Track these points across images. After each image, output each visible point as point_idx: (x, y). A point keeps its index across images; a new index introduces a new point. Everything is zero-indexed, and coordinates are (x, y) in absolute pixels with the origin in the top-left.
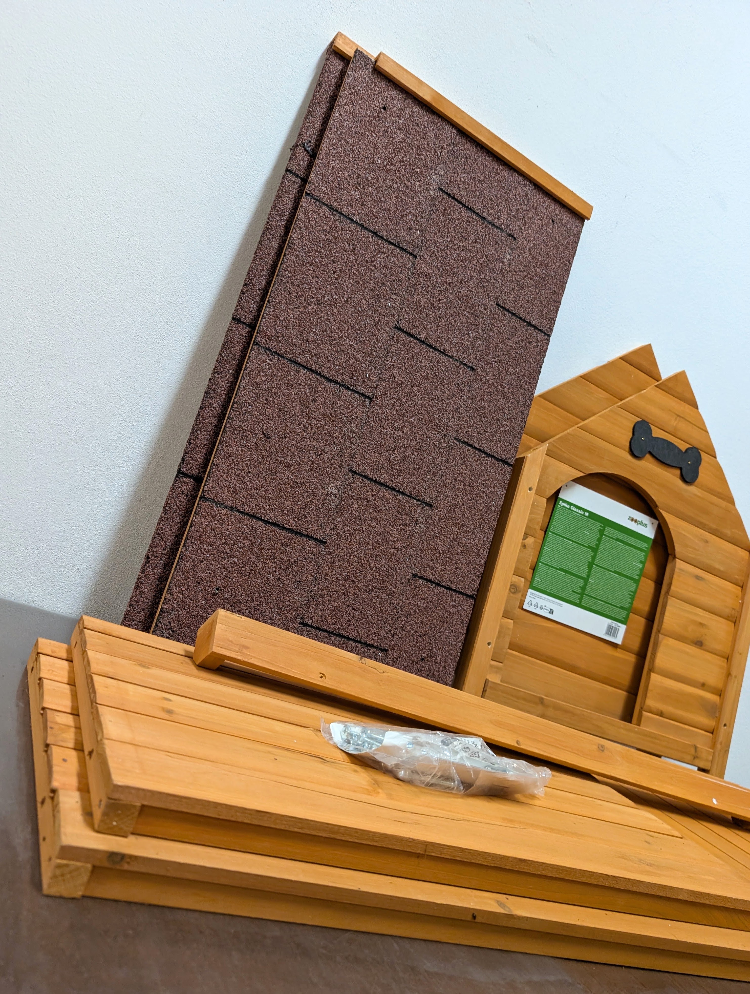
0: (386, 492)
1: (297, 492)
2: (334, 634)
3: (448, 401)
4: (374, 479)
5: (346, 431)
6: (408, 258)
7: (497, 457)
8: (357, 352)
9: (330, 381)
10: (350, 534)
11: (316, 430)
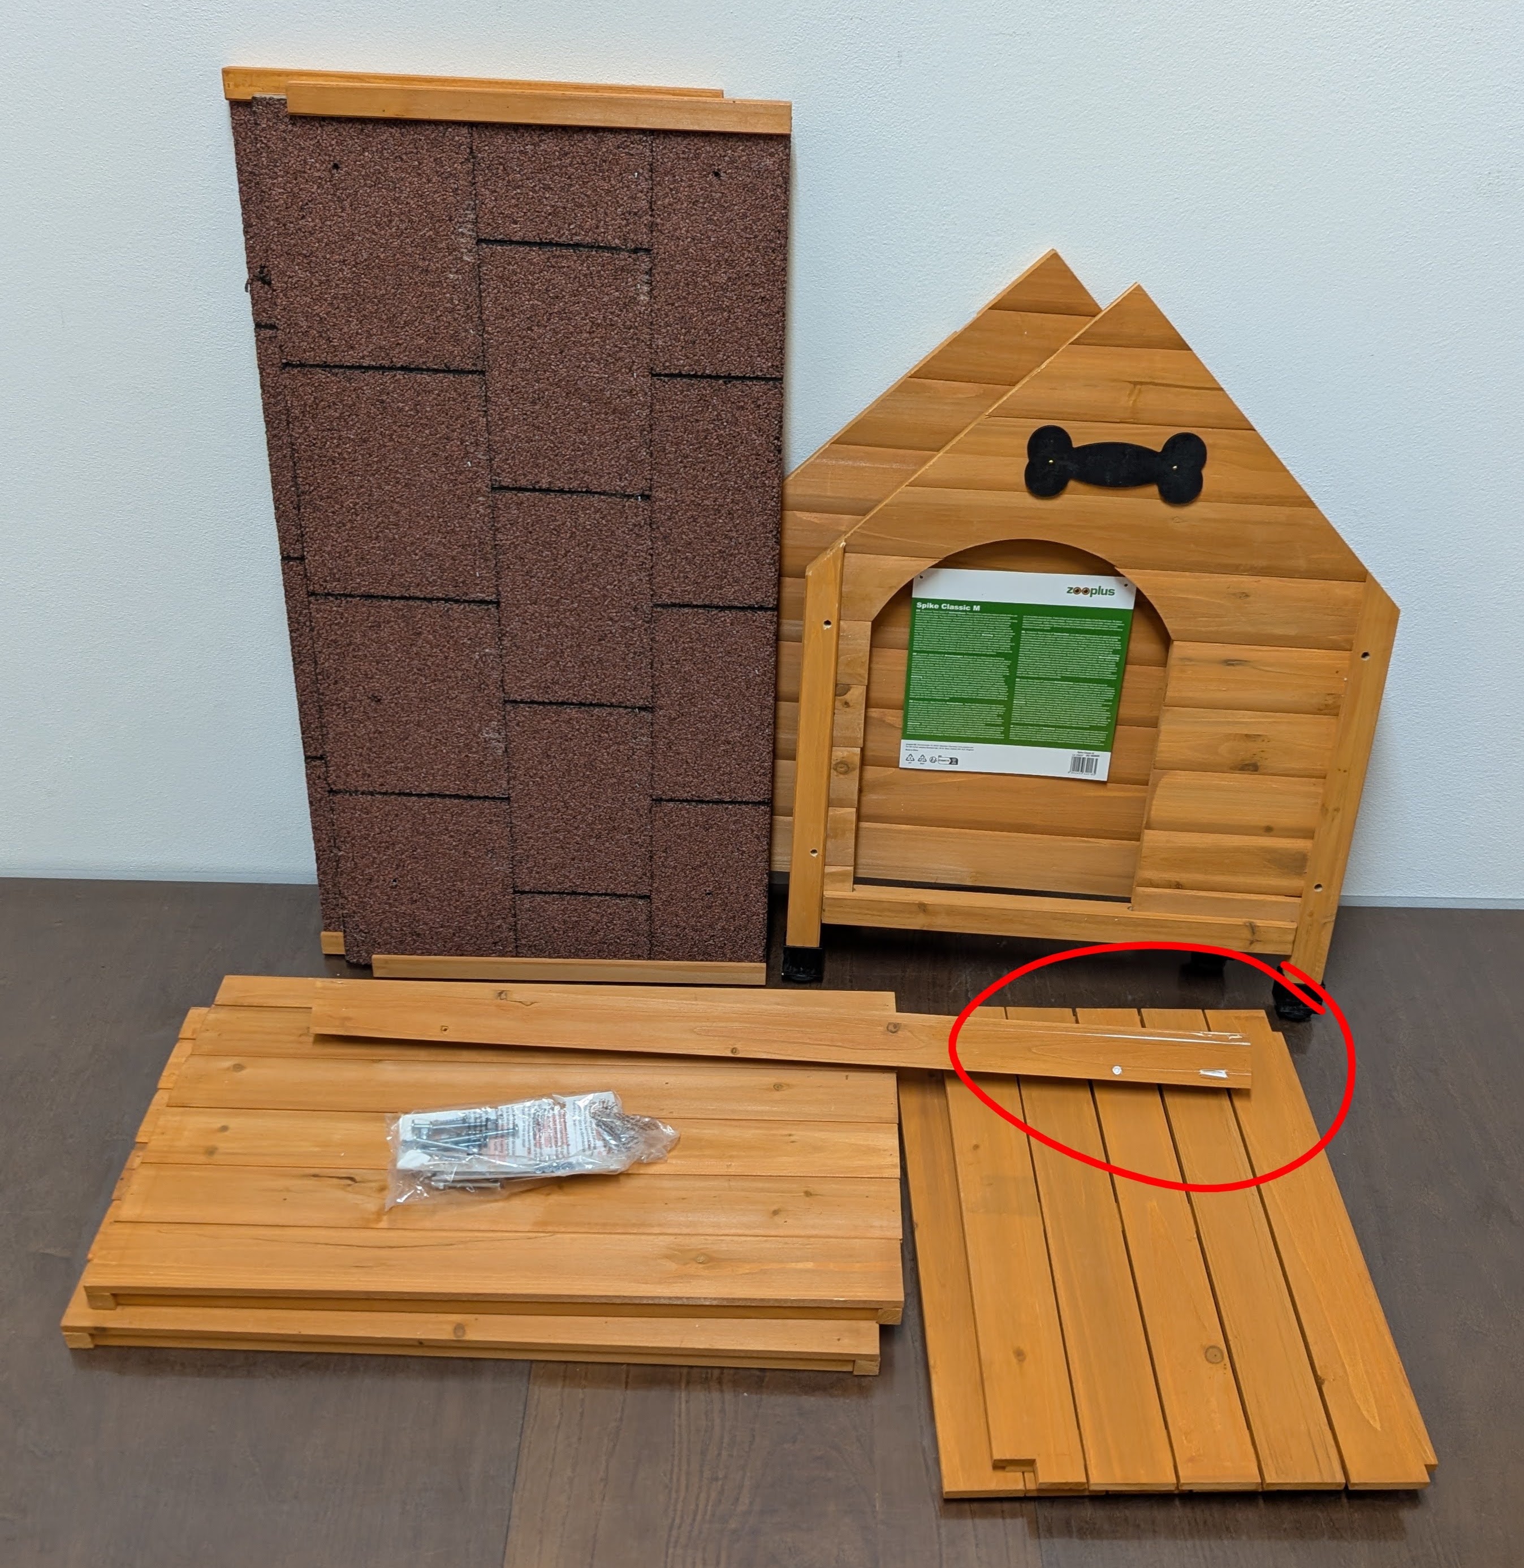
0: (573, 712)
1: (444, 751)
2: (568, 894)
3: (621, 560)
4: (547, 701)
5: (477, 657)
6: (471, 380)
7: (739, 605)
8: (450, 548)
9: (430, 600)
10: (540, 778)
11: (436, 668)
